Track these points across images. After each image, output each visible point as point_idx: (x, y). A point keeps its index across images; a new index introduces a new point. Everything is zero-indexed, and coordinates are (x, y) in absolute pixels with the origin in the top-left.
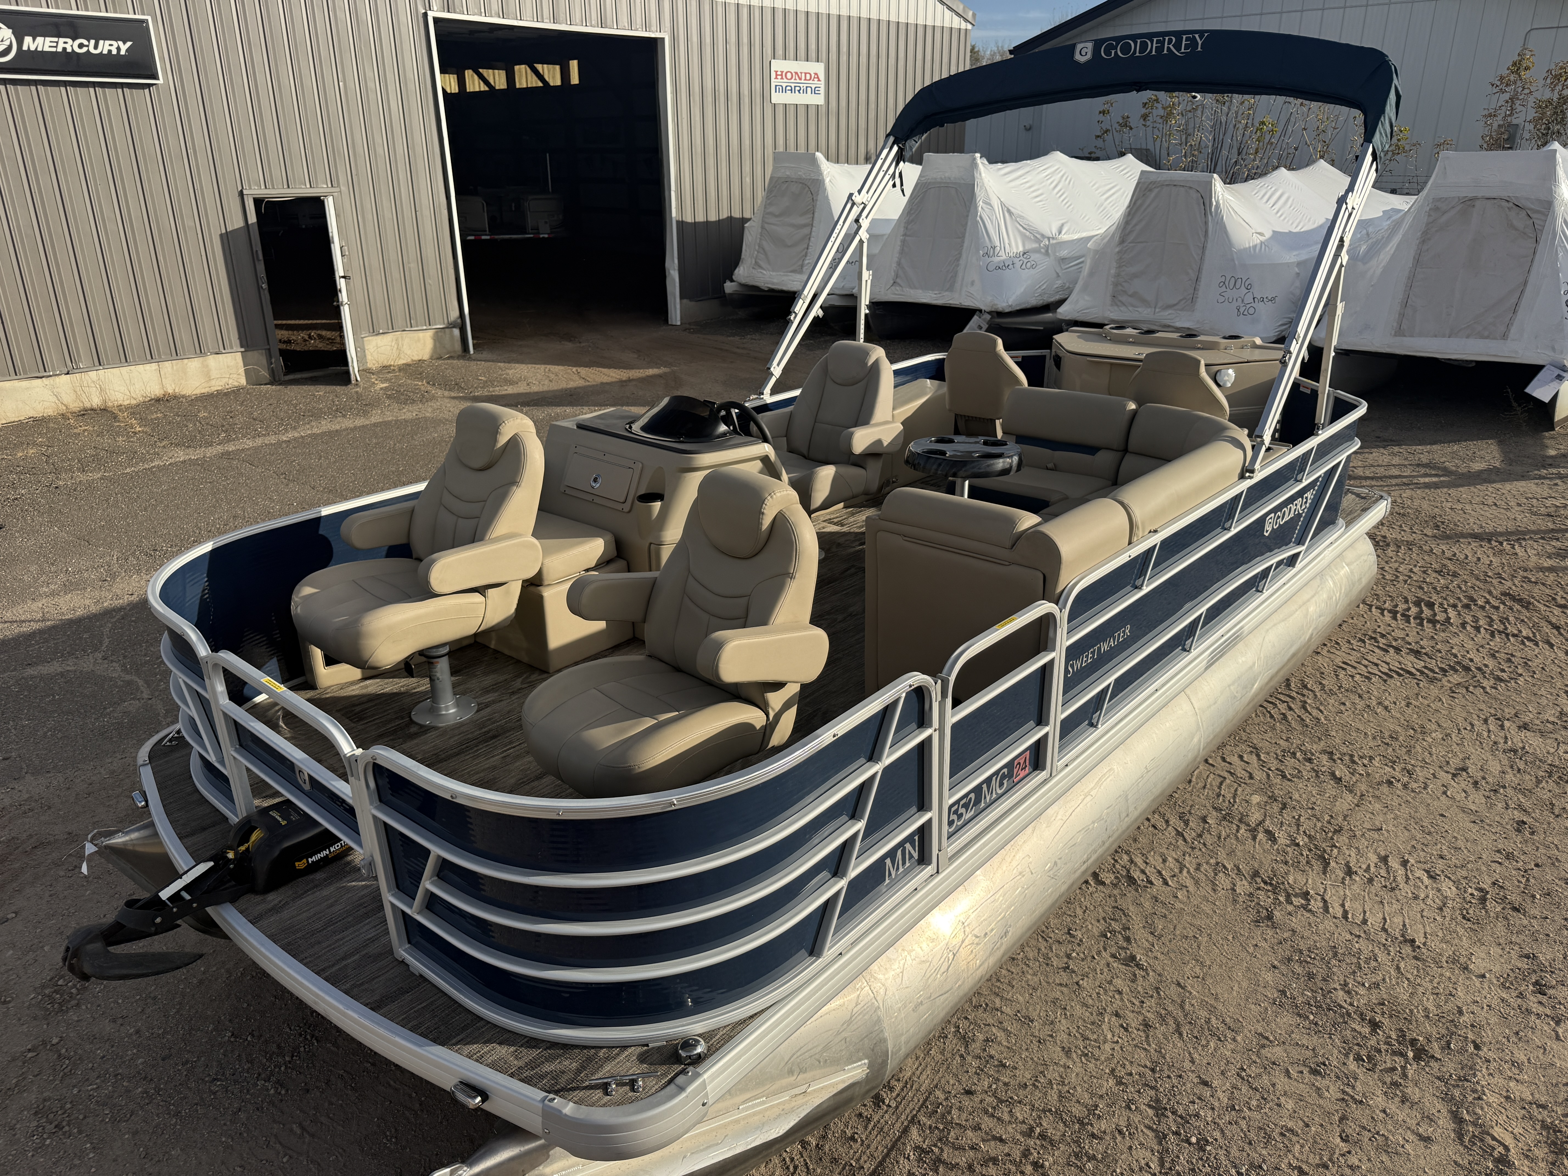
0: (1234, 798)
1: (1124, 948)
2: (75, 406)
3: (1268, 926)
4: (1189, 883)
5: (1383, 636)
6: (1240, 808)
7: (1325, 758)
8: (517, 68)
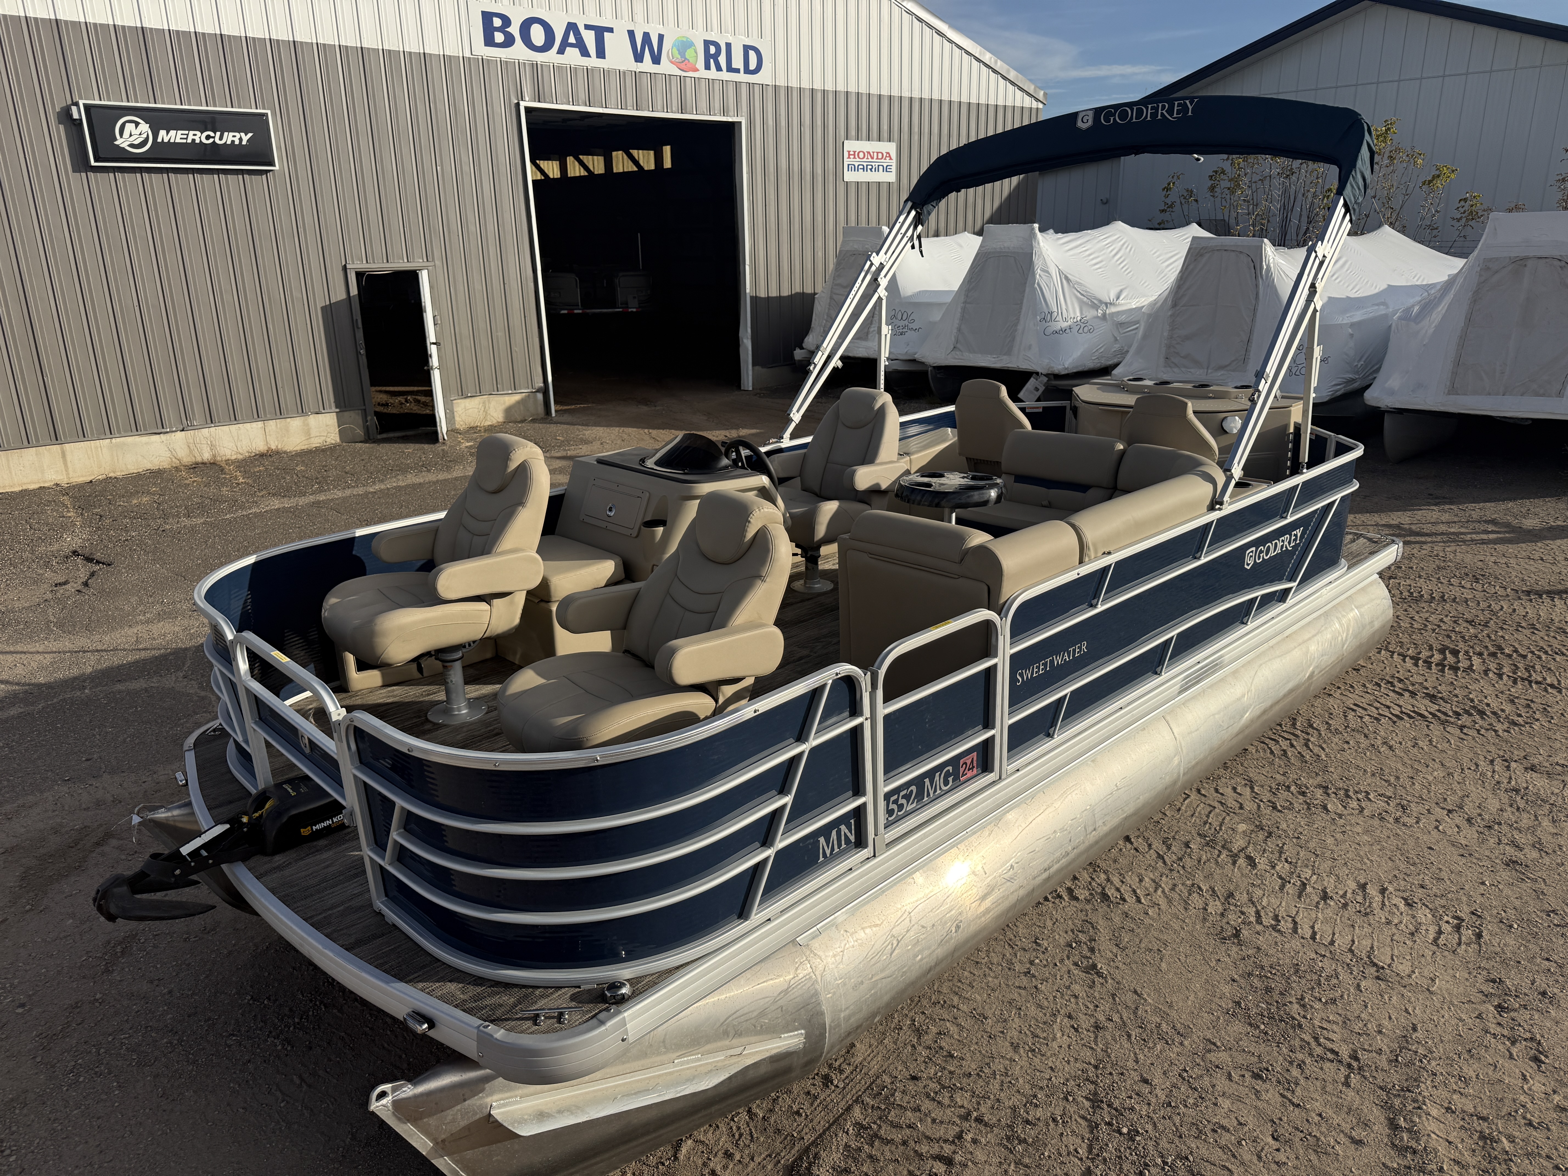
0: (1221, 826)
1: (1087, 957)
2: (187, 460)
3: (1233, 943)
4: (1163, 902)
5: (1400, 681)
6: (1225, 835)
7: (1319, 792)
8: (614, 154)
